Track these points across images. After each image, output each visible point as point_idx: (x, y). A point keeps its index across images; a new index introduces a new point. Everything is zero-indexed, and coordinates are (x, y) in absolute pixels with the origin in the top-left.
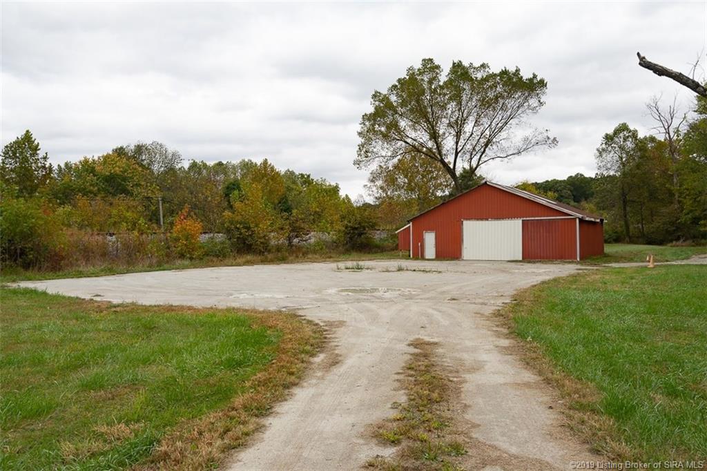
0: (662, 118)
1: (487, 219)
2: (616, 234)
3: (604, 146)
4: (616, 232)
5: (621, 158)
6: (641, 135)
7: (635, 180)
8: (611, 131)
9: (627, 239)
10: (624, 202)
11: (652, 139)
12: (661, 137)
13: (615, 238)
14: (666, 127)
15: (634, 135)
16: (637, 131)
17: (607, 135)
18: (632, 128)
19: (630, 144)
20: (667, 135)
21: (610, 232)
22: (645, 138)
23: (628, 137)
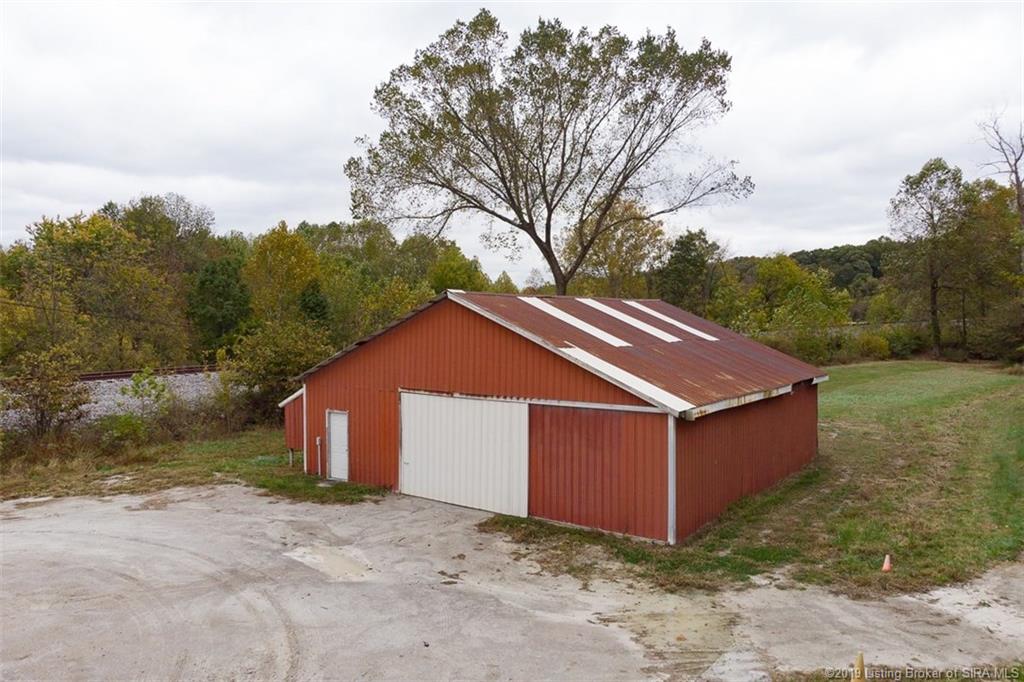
0: (1004, 146)
1: (450, 394)
2: (918, 342)
3: (903, 196)
4: (918, 338)
5: (932, 216)
6: (968, 178)
7: (952, 252)
8: (915, 172)
9: (936, 350)
10: (933, 288)
11: (990, 185)
12: (1004, 181)
13: (914, 347)
14: (1013, 162)
15: (956, 176)
16: (960, 171)
17: (909, 178)
18: (951, 166)
19: (947, 193)
20: (1013, 176)
21: (906, 340)
22: (978, 183)
23: (945, 181)
